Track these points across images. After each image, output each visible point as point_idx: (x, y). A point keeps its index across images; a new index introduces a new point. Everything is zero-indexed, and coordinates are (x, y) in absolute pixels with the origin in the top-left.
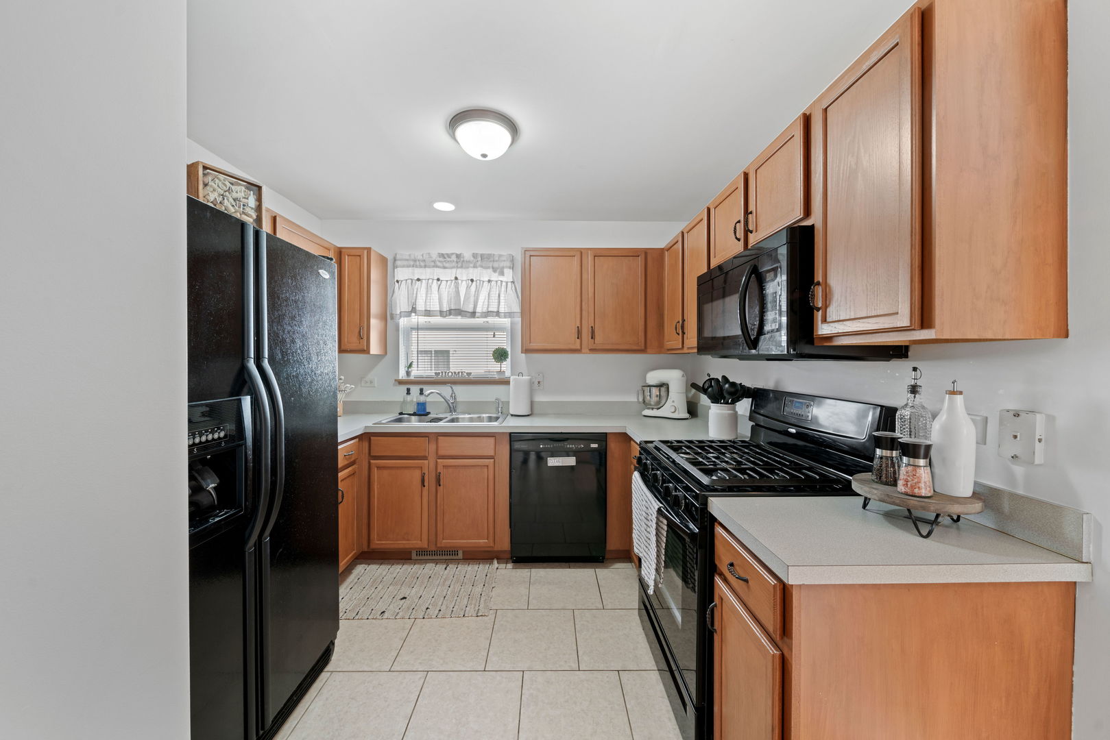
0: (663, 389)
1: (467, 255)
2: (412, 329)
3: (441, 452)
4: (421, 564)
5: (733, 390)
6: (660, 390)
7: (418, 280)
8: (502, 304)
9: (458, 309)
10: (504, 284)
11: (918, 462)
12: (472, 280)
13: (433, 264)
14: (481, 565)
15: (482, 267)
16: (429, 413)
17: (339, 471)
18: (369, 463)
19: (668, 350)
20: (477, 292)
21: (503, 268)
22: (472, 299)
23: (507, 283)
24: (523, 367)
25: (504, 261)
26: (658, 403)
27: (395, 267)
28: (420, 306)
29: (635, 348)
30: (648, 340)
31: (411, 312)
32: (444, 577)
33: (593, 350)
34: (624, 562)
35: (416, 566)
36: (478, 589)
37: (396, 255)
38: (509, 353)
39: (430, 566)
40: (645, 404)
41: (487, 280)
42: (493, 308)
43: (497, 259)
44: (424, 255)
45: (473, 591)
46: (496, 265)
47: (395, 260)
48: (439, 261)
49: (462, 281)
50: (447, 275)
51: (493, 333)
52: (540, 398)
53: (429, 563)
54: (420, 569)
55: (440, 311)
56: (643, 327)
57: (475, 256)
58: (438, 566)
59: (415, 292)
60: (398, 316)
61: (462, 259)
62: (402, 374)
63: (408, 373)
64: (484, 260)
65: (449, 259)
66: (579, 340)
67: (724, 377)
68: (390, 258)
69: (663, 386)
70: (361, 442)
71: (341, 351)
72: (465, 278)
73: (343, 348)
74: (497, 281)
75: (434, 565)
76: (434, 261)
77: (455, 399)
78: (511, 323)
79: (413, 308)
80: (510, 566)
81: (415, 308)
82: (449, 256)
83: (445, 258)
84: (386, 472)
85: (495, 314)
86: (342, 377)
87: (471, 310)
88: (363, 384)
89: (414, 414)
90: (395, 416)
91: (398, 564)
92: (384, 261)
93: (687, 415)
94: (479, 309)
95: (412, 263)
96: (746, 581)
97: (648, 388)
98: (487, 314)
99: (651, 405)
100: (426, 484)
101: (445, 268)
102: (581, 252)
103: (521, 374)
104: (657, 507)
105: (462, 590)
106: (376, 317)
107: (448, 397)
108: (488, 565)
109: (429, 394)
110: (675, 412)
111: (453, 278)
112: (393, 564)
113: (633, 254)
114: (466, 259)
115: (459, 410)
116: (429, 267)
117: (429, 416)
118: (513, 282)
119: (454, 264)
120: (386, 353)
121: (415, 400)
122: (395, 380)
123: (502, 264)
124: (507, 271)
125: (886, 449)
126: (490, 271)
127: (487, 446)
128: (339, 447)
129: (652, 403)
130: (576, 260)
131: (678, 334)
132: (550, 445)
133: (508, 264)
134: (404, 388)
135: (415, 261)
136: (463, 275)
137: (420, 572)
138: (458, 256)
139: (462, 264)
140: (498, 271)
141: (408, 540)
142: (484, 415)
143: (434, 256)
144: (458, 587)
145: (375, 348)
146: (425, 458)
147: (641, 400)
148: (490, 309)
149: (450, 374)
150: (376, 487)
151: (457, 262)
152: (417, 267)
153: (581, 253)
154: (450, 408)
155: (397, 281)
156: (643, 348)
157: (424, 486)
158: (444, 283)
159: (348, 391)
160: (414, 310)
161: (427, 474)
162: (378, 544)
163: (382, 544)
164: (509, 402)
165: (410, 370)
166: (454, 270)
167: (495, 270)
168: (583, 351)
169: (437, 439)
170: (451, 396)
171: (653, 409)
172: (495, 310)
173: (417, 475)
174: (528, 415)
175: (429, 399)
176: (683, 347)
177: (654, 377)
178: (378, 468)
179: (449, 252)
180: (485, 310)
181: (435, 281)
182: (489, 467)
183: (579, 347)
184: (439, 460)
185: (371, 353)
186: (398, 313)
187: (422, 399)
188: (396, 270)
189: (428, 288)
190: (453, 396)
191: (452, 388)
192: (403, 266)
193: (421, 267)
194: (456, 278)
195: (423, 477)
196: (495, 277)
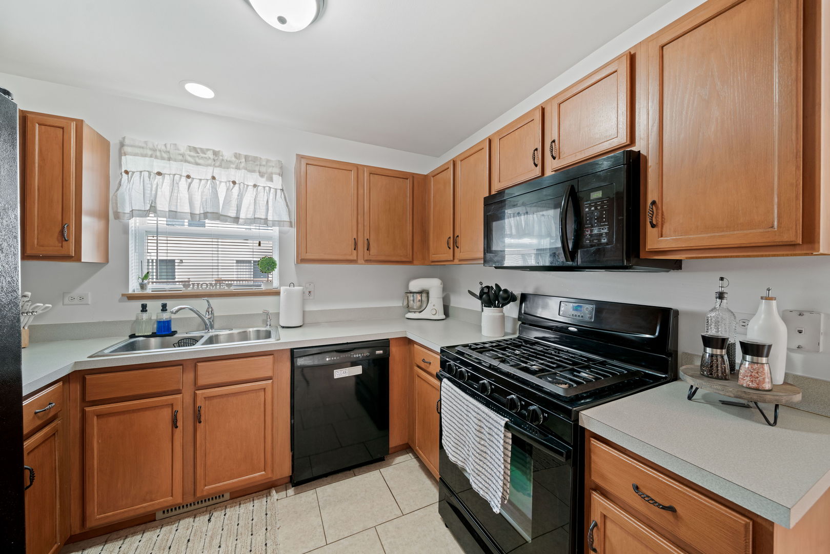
0: (424, 295)
1: (227, 154)
2: (148, 232)
3: (201, 382)
4: (172, 523)
5: (505, 296)
6: (421, 296)
7: (159, 174)
8: (270, 212)
9: (217, 213)
10: (272, 191)
11: (761, 360)
12: (234, 183)
13: (180, 157)
14: (255, 502)
15: (246, 169)
16: (175, 333)
17: (24, 438)
18: (83, 413)
19: (433, 262)
20: (241, 197)
21: (272, 173)
22: (234, 203)
23: (276, 190)
24: (292, 275)
25: (273, 167)
26: (421, 306)
27: (121, 154)
28: (163, 205)
29: (404, 259)
30: (414, 253)
31: (149, 211)
32: (209, 534)
33: (368, 261)
34: (402, 455)
35: (164, 529)
36: (260, 538)
37: (124, 138)
38: (277, 263)
39: (185, 523)
40: (408, 308)
41: (252, 184)
42: (261, 214)
43: (264, 163)
44: (168, 146)
45: (253, 542)
46: (263, 169)
47: (122, 145)
48: (190, 156)
49: (221, 182)
50: (202, 173)
51: (258, 242)
52: (310, 308)
53: (183, 518)
54: (170, 532)
55: (191, 213)
56: (411, 242)
57: (237, 156)
58: (197, 519)
59: (154, 189)
60: (127, 216)
61: (221, 158)
62: (133, 287)
63: (143, 286)
64: (250, 163)
65: (204, 155)
66: (355, 252)
67: (497, 285)
68: (114, 142)
69: (425, 292)
70: (67, 386)
71: (24, 257)
72: (224, 179)
73: (29, 252)
74: (264, 187)
75: (191, 520)
76: (183, 155)
77: (212, 313)
78: (279, 232)
79: (151, 206)
80: (291, 491)
81: (155, 207)
82: (204, 151)
83: (198, 153)
84: (112, 420)
85: (262, 221)
86: (29, 294)
87: (233, 214)
88: (67, 301)
89: (154, 335)
90: (124, 340)
91: (134, 534)
92: (104, 145)
93: (444, 317)
94: (242, 216)
95: (150, 153)
96: (671, 509)
97: (412, 295)
98: (254, 220)
99: (414, 309)
100: (180, 424)
101: (197, 164)
102: (357, 167)
103: (292, 284)
104: (503, 423)
105: (239, 546)
106: (91, 214)
107: (203, 312)
108: (265, 499)
109: (177, 311)
110: (436, 314)
111: (209, 177)
112: (126, 537)
113: (404, 176)
114: (225, 158)
115: (216, 326)
116: (175, 160)
117: (176, 336)
118: (282, 190)
119: (210, 162)
120: (107, 261)
121: (154, 317)
122: (123, 295)
123: (270, 170)
124: (275, 177)
125: (717, 348)
126: (256, 175)
127: (265, 366)
128: (25, 403)
129: (415, 307)
130: (353, 175)
131: (450, 248)
132: (335, 358)
133: (277, 170)
134: (138, 304)
135: (154, 150)
136: (223, 176)
137: (171, 537)
138: (216, 153)
139: (221, 163)
140: (266, 175)
141: (152, 500)
142: (251, 330)
143: (183, 149)
144: (231, 542)
145: (89, 253)
146: (178, 392)
147: (405, 304)
148: (256, 216)
149: (204, 286)
150: (95, 445)
151: (214, 160)
152: (156, 157)
153: (358, 169)
154: (206, 324)
155: (127, 172)
156: (411, 259)
157: (177, 427)
158: (196, 182)
159: (40, 312)
160: (153, 209)
161: (180, 411)
162: (99, 519)
163: (108, 517)
164: (278, 314)
165: (145, 281)
166: (210, 169)
167: (262, 175)
168: (359, 261)
169: (196, 366)
170: (208, 311)
171: (415, 312)
172: (263, 217)
173: (166, 414)
174: (301, 326)
175: (173, 316)
176: (454, 259)
177: (415, 285)
178: (100, 416)
179: (204, 147)
180: (250, 216)
181: (184, 179)
182: (266, 390)
183: (355, 258)
184: (198, 392)
185: (83, 260)
186: (128, 210)
187: (165, 316)
188: (123, 158)
189: (174, 185)
190: (210, 310)
191: (208, 302)
192: (136, 155)
193: (163, 158)
194: (214, 178)
195: (176, 416)
196: (262, 182)
